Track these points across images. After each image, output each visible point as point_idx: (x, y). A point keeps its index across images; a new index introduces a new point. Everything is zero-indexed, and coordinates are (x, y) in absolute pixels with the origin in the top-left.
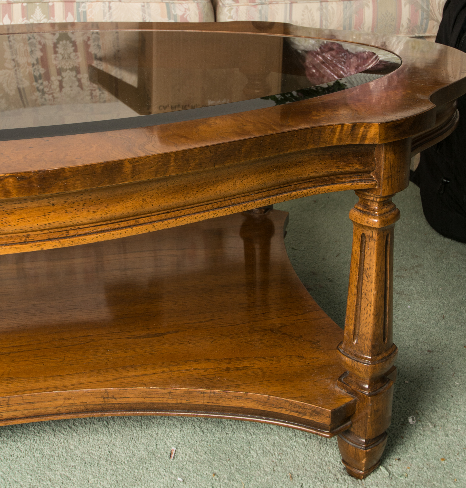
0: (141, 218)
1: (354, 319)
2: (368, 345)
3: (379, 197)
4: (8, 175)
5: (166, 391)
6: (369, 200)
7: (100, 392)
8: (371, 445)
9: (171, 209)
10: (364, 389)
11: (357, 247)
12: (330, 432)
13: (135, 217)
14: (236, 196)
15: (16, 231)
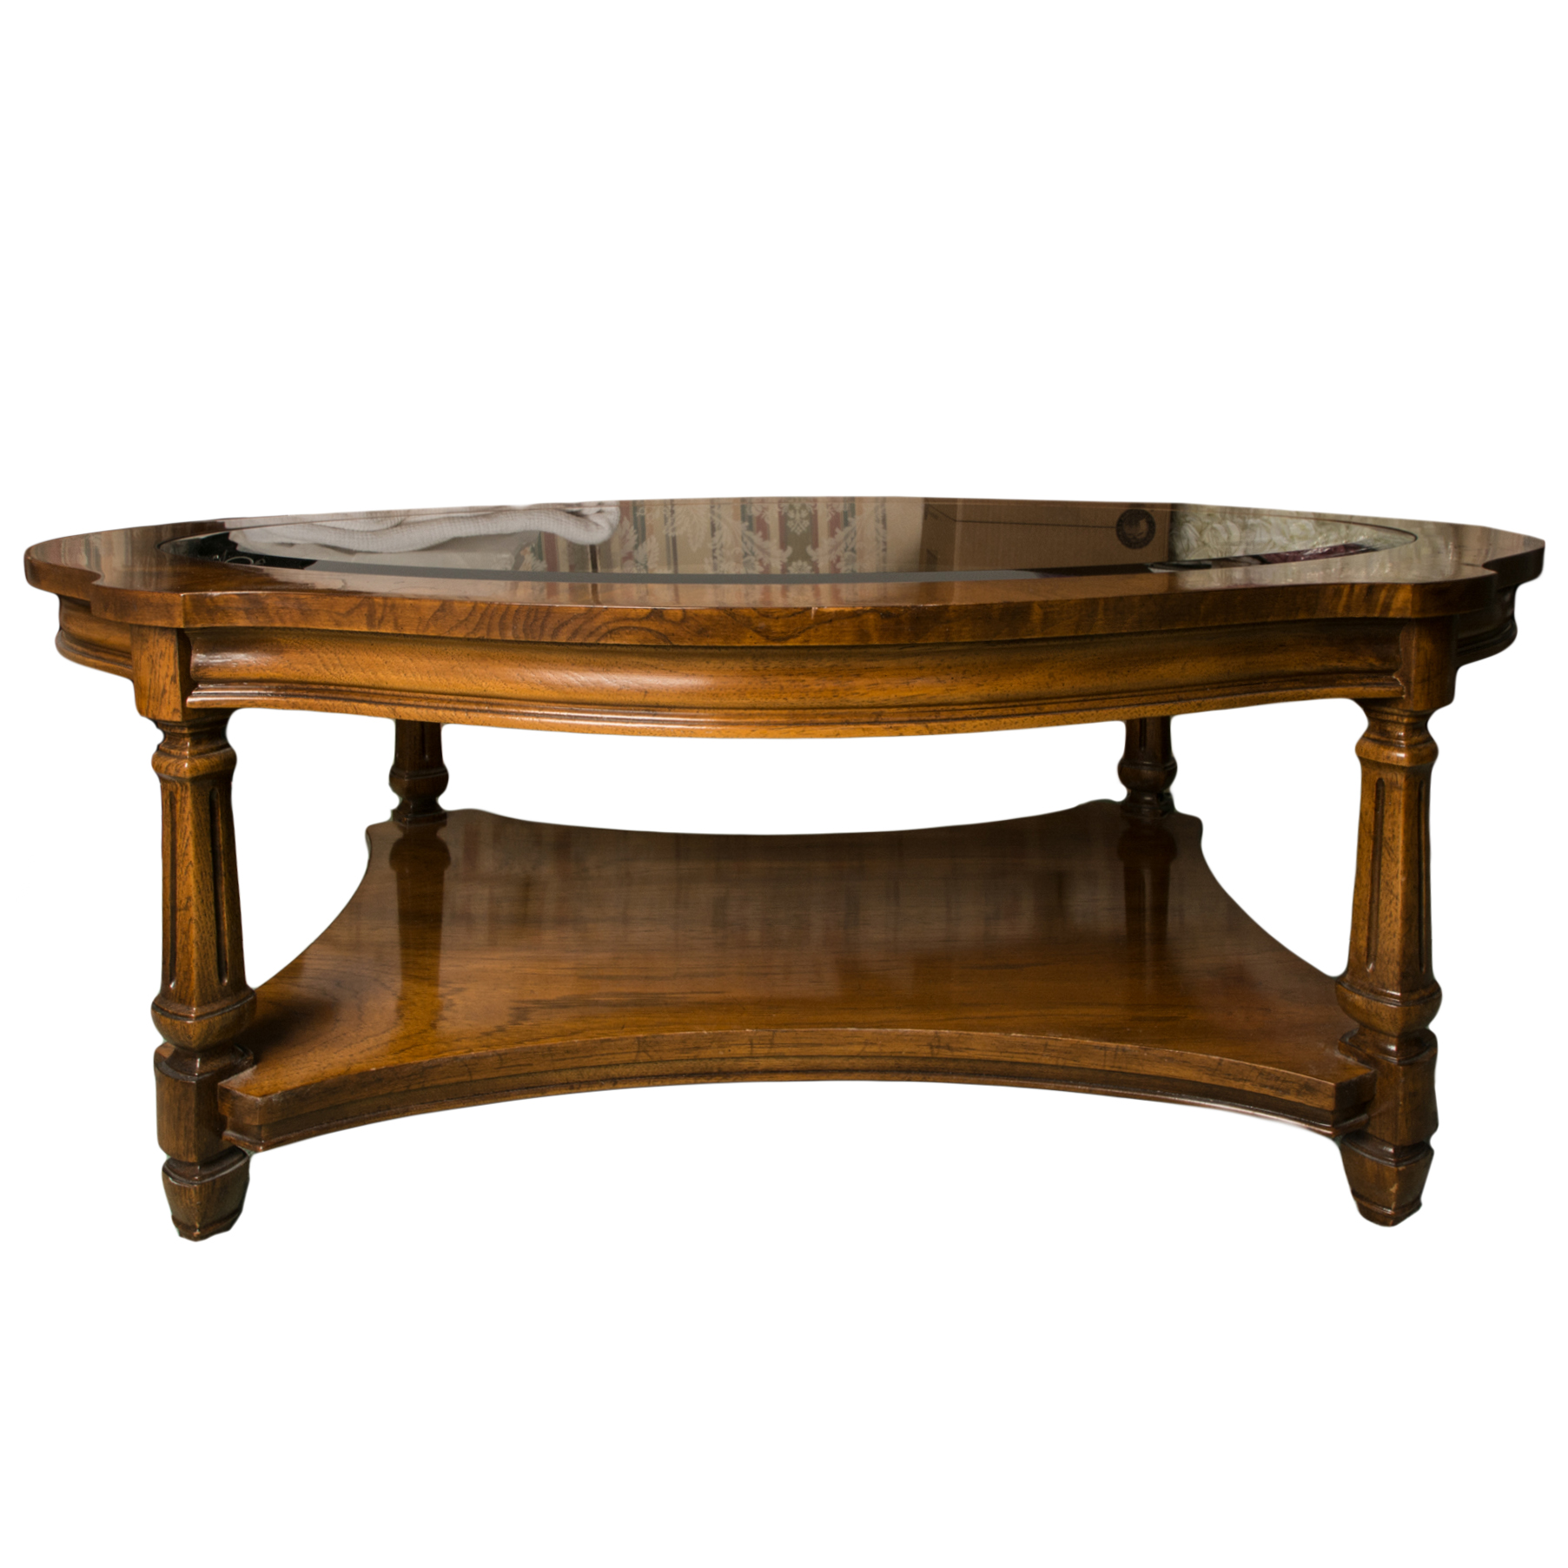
0: (1045, 704)
1: (1366, 927)
2: (1393, 973)
3: (1407, 714)
4: (868, 608)
5: (1039, 1041)
6: (1390, 721)
7: (928, 1036)
8: (1406, 1160)
9: (1089, 695)
10: (1390, 1053)
11: (1370, 803)
12: (1333, 1126)
13: (1036, 702)
14: (1184, 689)
15: (864, 704)
